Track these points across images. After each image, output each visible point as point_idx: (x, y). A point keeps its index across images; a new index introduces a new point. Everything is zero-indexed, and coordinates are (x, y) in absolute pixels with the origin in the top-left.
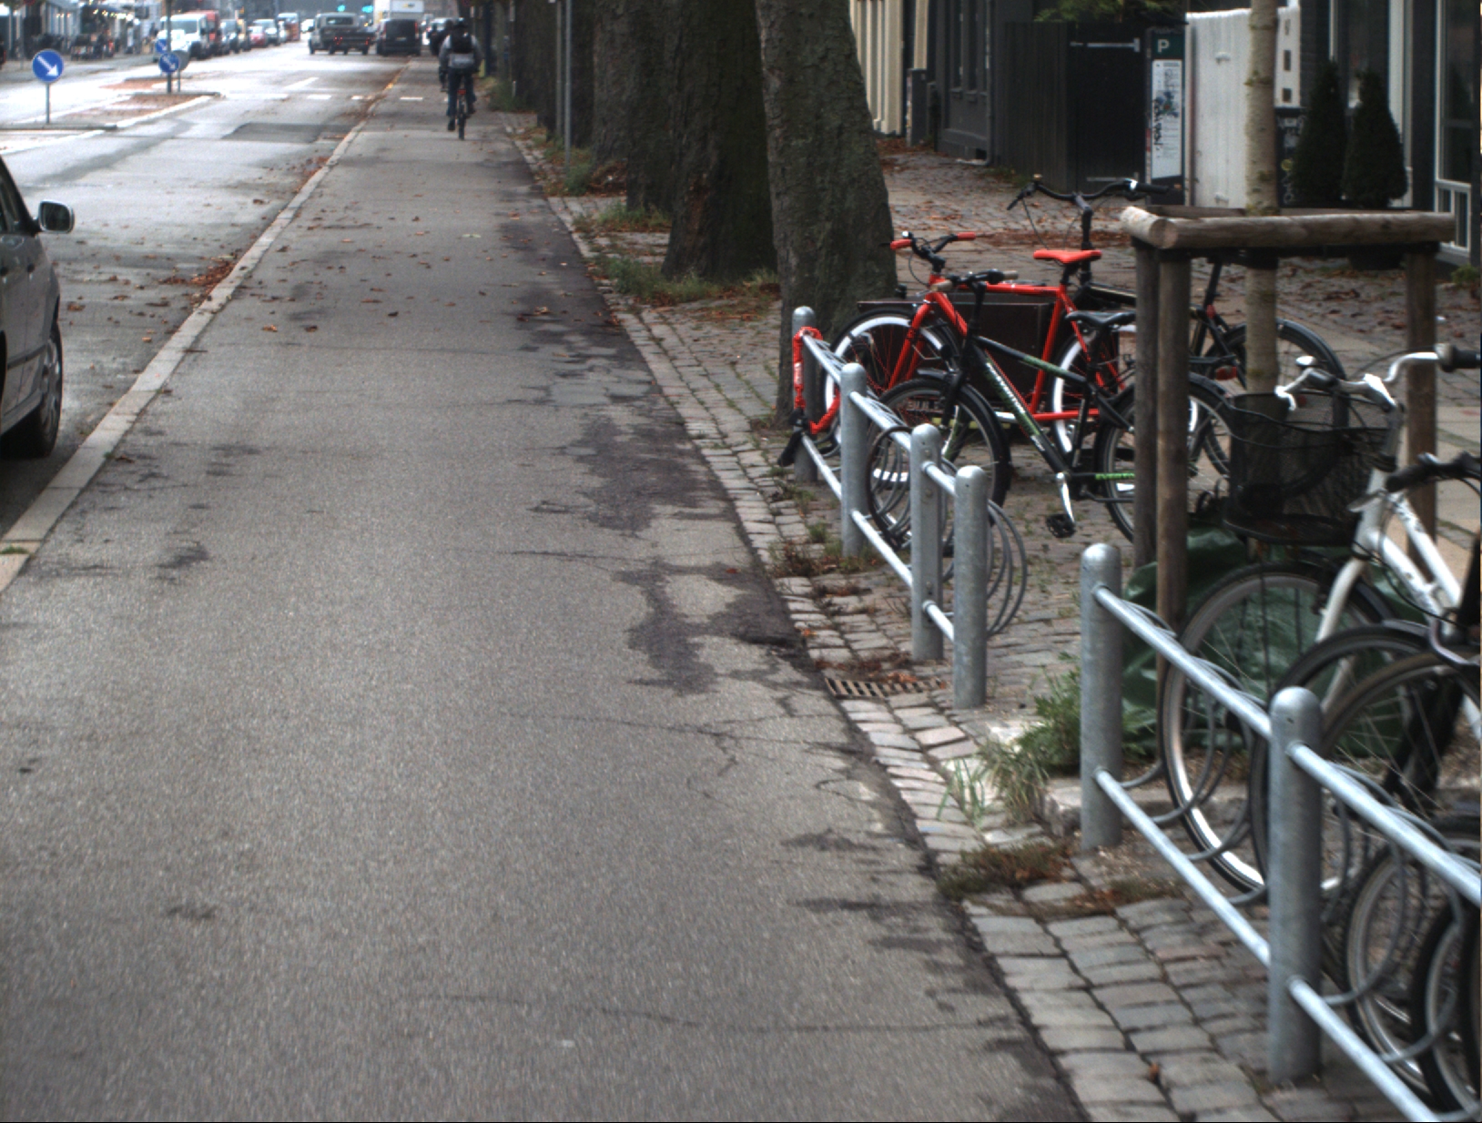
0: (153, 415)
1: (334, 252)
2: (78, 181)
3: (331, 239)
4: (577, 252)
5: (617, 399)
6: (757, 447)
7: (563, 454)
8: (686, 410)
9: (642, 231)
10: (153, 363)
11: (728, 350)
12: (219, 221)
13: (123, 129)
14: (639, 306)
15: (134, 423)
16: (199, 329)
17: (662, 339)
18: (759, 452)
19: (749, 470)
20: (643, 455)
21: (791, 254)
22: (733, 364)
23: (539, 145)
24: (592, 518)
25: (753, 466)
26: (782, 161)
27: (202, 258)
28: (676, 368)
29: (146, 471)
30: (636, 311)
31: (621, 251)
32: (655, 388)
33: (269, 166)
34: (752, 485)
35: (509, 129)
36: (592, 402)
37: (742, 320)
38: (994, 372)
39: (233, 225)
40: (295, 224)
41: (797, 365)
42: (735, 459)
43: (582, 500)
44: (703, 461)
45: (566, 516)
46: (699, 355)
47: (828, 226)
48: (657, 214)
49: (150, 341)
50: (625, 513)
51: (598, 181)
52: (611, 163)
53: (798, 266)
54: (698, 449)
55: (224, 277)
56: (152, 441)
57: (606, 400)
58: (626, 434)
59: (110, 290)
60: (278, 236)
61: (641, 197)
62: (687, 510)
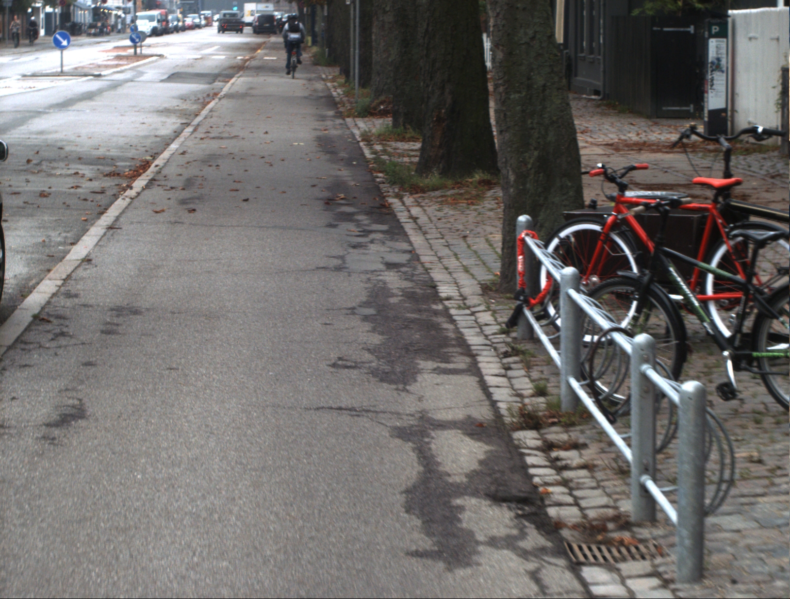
0: (75, 280)
1: (214, 155)
2: (70, 108)
3: (213, 146)
4: (363, 154)
5: (390, 266)
6: (488, 309)
7: (354, 314)
8: (437, 275)
9: (401, 141)
10: (84, 238)
11: (461, 227)
12: (147, 134)
13: (105, 76)
14: (401, 193)
15: (60, 287)
16: (120, 211)
17: (417, 218)
18: (490, 313)
19: (484, 328)
20: (409, 315)
21: (510, 173)
22: (465, 237)
23: (341, 86)
24: (374, 373)
25: (487, 325)
26: (504, 109)
27: (133, 159)
28: (427, 239)
29: (58, 331)
30: (400, 197)
31: (390, 155)
32: (415, 257)
33: (183, 98)
34: (488, 342)
35: (324, 76)
36: (373, 268)
37: (469, 204)
38: (675, 274)
39: (156, 136)
40: (193, 136)
41: (521, 257)
42: (473, 318)
43: (367, 356)
44: (452, 321)
45: (356, 372)
46: (441, 230)
47: (536, 153)
48: (411, 130)
49: (86, 220)
50: (398, 369)
51: (375, 109)
52: (382, 98)
53: (515, 181)
54: (447, 309)
55: (144, 172)
56: (69, 303)
57: (382, 267)
58: (397, 296)
59: (71, 181)
60: (181, 145)
61: (401, 120)
62: (443, 365)
